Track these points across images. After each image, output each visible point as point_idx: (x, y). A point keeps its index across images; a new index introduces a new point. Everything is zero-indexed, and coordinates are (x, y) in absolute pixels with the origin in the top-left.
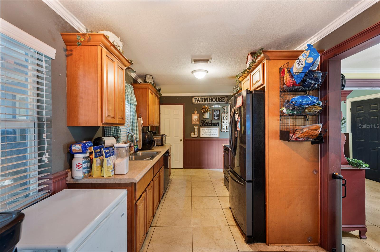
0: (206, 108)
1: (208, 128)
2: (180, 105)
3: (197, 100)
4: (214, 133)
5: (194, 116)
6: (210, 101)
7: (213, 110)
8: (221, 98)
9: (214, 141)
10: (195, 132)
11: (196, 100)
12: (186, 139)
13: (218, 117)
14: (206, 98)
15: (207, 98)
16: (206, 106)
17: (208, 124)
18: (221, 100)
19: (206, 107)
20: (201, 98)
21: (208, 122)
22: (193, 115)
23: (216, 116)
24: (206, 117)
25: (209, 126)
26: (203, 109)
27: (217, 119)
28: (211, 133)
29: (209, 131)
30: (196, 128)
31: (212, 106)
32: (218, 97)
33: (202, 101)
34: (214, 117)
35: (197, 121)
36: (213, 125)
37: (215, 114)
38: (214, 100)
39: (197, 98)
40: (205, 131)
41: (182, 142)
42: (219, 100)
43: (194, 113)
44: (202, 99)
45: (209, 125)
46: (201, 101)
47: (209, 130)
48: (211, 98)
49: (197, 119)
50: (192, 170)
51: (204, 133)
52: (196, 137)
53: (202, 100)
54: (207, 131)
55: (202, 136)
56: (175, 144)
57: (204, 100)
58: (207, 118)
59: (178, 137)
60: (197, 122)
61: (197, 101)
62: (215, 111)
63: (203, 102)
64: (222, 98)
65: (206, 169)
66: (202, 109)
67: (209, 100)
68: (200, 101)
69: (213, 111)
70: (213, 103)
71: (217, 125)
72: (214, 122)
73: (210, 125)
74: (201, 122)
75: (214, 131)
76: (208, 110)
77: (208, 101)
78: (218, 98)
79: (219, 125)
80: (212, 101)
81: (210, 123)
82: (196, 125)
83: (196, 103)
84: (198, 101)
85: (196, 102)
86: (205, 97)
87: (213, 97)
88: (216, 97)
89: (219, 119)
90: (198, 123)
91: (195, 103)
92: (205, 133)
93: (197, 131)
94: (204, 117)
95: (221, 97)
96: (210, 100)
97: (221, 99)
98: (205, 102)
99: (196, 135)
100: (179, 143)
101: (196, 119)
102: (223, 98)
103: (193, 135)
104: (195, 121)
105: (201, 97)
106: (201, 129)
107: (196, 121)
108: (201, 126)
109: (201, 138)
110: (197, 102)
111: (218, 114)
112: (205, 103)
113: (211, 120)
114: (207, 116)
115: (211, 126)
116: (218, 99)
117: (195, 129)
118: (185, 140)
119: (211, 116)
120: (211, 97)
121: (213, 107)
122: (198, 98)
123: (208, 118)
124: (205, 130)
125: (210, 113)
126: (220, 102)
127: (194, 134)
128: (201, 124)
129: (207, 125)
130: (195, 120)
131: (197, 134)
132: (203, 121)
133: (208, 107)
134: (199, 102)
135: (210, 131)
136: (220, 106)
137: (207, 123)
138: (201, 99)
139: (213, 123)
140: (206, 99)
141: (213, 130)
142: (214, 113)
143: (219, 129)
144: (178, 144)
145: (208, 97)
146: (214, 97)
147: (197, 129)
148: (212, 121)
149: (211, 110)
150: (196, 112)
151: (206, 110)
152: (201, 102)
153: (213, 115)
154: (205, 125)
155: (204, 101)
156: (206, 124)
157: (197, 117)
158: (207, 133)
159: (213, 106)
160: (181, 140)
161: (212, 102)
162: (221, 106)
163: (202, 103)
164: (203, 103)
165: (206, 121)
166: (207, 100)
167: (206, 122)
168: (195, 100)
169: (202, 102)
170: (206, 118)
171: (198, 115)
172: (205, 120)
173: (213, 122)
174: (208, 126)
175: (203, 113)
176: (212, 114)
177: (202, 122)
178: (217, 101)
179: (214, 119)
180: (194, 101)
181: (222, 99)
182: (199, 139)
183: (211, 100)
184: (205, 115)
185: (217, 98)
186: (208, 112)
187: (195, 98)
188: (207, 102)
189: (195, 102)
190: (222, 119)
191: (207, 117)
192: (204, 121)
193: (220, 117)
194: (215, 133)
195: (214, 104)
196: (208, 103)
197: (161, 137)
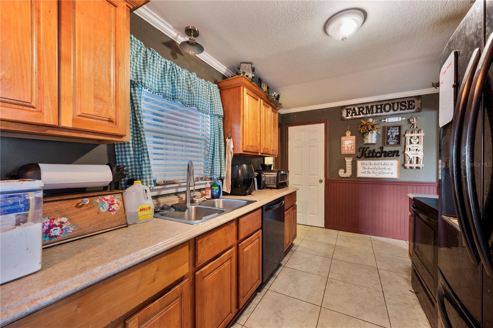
0: (368, 124)
1: (373, 162)
2: (320, 123)
3: (351, 112)
4: (387, 171)
5: (345, 141)
6: (379, 111)
7: (384, 128)
8: (405, 102)
9: (388, 186)
10: (347, 168)
11: (349, 112)
12: (329, 180)
13: (396, 141)
14: (370, 106)
15: (372, 107)
16: (371, 120)
17: (375, 154)
18: (405, 106)
19: (370, 123)
20: (359, 108)
21: (374, 150)
22: (343, 139)
23: (392, 137)
24: (370, 141)
25: (376, 156)
26: (362, 126)
27: (393, 143)
28: (381, 170)
29: (376, 166)
30: (349, 161)
31: (383, 121)
32: (398, 101)
33: (361, 113)
34: (387, 141)
35: (352, 148)
36: (385, 156)
37: (389, 134)
38: (387, 108)
39: (351, 109)
40: (367, 167)
41: (323, 183)
42: (400, 106)
43: (346, 136)
44: (361, 109)
45: (376, 154)
46: (359, 113)
47: (375, 164)
48: (381, 105)
49: (352, 146)
51: (364, 171)
52: (349, 176)
53: (362, 111)
54: (371, 167)
55: (359, 175)
56: (311, 187)
57: (364, 112)
58: (371, 143)
59: (317, 176)
60: (351, 150)
61: (352, 114)
62: (389, 128)
63: (363, 114)
64: (407, 102)
65: (369, 236)
66: (360, 126)
67: (377, 109)
68: (357, 113)
69: (386, 129)
70: (384, 113)
71: (393, 156)
72: (386, 149)
73: (378, 155)
74: (359, 151)
75: (387, 167)
76: (373, 127)
77: (375, 111)
78: (398, 103)
79: (397, 156)
80: (383, 110)
81: (378, 152)
82: (349, 156)
83: (349, 117)
84: (353, 113)
85: (350, 116)
86: (367, 105)
87: (384, 103)
88: (393, 102)
89: (399, 143)
90: (353, 152)
91: (348, 118)
92: (367, 170)
93: (350, 166)
94: (366, 142)
95: (404, 100)
96: (379, 109)
97: (403, 104)
98: (367, 114)
99: (349, 173)
100: (318, 186)
101: (350, 146)
102: (409, 102)
103: (342, 173)
104: (346, 149)
105: (359, 106)
106: (359, 163)
107: (350, 149)
108: (359, 158)
109: (358, 180)
110: (352, 115)
111: (398, 134)
112: (368, 115)
113: (381, 146)
114: (372, 138)
115: (380, 156)
116: (398, 105)
117: (347, 163)
118: (329, 182)
119: (381, 139)
120: (382, 103)
121: (385, 122)
122: (354, 109)
123: (374, 142)
124: (367, 164)
125: (377, 133)
126: (401, 109)
127: (345, 172)
128: (359, 154)
129: (371, 155)
130: (346, 147)
131: (351, 171)
132: (363, 148)
133: (375, 122)
134: (356, 115)
135: (377, 166)
136: (401, 118)
137: (372, 151)
138: (359, 109)
139: (385, 152)
140: (370, 108)
141: (386, 166)
142: (387, 133)
143: (399, 163)
144: (316, 187)
145: (375, 104)
146: (387, 102)
147: (350, 163)
148: (382, 148)
149: (382, 129)
150: (348, 133)
151: (370, 127)
152: (359, 114)
153: (385, 138)
154: (367, 155)
155: (365, 113)
156: (369, 154)
157: (350, 142)
158: (371, 171)
159: (386, 120)
160: (321, 181)
161: (383, 112)
162: (404, 119)
163: (362, 116)
164: (364, 116)
165: (369, 148)
166: (372, 111)
167: (370, 151)
168: (348, 113)
169: (360, 115)
170: (370, 142)
171: (354, 137)
172: (366, 146)
173: (384, 150)
174: (372, 157)
175: (363, 134)
176: (381, 135)
177: (361, 150)
178: (395, 108)
179: (388, 143)
180: (344, 113)
181: (407, 105)
182: (355, 180)
183: (381, 109)
184: (367, 137)
185: (393, 104)
186: (375, 132)
187: (346, 109)
188: (372, 113)
189: (347, 116)
190: (405, 144)
191: (372, 140)
192: (365, 147)
193: (403, 139)
194: (390, 171)
195: (387, 115)
196: (375, 114)
197: (276, 174)
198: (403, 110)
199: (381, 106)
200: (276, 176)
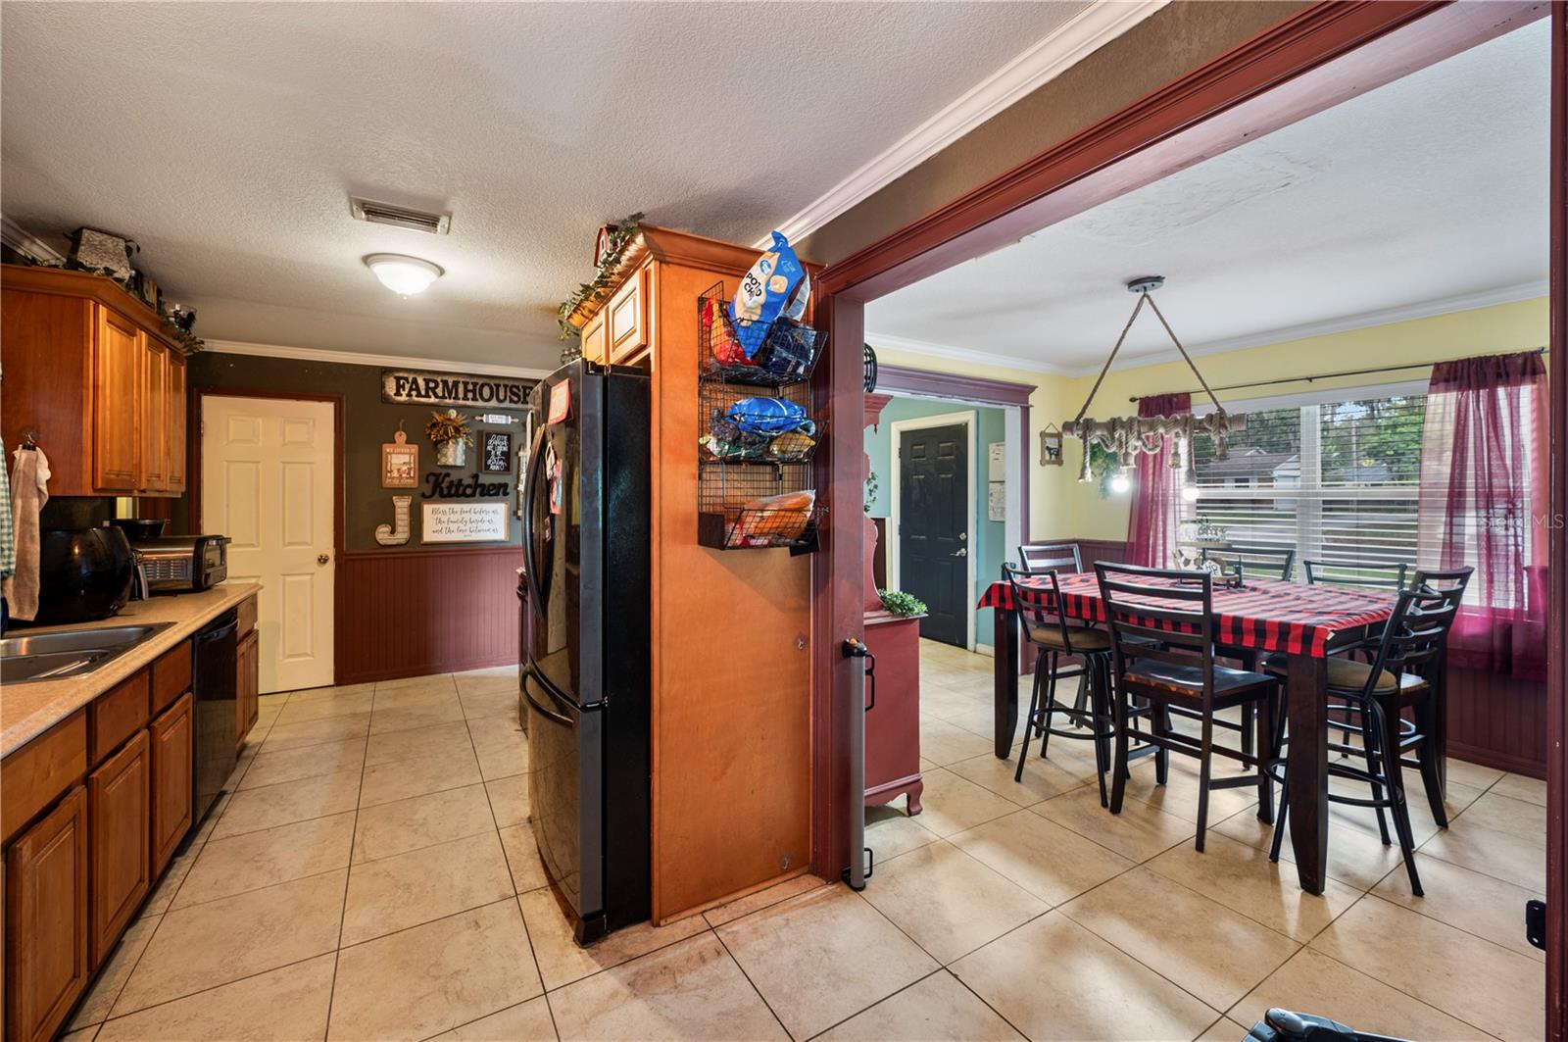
0: (448, 423)
1: (457, 507)
2: (320, 401)
3: (407, 386)
4: (486, 526)
5: (393, 456)
6: (470, 395)
7: (480, 433)
8: (518, 388)
9: (488, 558)
10: (399, 523)
11: (403, 387)
12: (351, 555)
13: (502, 463)
14: (450, 380)
15: (455, 384)
16: (453, 413)
17: (461, 489)
18: (518, 396)
19: (450, 420)
20: (427, 382)
21: (461, 480)
22: (388, 450)
23: (496, 456)
24: (451, 460)
25: (464, 495)
26: (434, 425)
27: (497, 468)
28: (474, 525)
29: (464, 515)
30: (402, 505)
31: (478, 418)
32: (506, 382)
33: (431, 393)
34: (486, 462)
35: (409, 473)
36: (482, 494)
37: (489, 448)
38: (486, 392)
39: (406, 379)
40: (444, 518)
41: (330, 566)
42: (509, 394)
43: (394, 442)
44: (432, 385)
45: (464, 490)
46: (427, 392)
47: (462, 512)
48: (475, 384)
49: (410, 469)
50: (381, 685)
51: (439, 527)
52: (403, 541)
53: (433, 390)
54: (454, 517)
55: (428, 536)
56: (288, 579)
57: (439, 391)
58: (453, 464)
59: (308, 547)
60: (407, 478)
61: (410, 391)
62: (489, 436)
63: (436, 396)
64: (522, 390)
65: (450, 674)
66: (429, 425)
67: (466, 391)
68: (423, 393)
69: (484, 435)
70: (480, 403)
71: (497, 494)
72: (485, 479)
73: (469, 491)
74: (427, 481)
75: (486, 517)
76: (457, 430)
77: (461, 395)
78: (506, 386)
79: (505, 494)
80: (478, 396)
81: (469, 486)
82: (402, 491)
83: (403, 398)
84: (411, 389)
85: (404, 395)
86: (445, 378)
87: (481, 381)
88: (497, 382)
89: (507, 469)
90: (412, 483)
91: (398, 398)
92: (445, 525)
93: (406, 517)
94: (443, 461)
95: (516, 384)
96: (469, 391)
97: (514, 390)
98: (444, 397)
99: (402, 535)
100: (312, 574)
101: (405, 468)
102: (525, 388)
103: (386, 536)
104: (395, 474)
105: (427, 377)
106: (428, 509)
107: (404, 475)
108: (428, 498)
109: (425, 548)
110: (409, 395)
111: (505, 449)
112: (447, 401)
113: (475, 473)
114: (455, 454)
115: (473, 495)
116: (506, 392)
117: (398, 510)
118: (346, 560)
119: (474, 456)
120: (475, 380)
121: (482, 421)
122: (415, 381)
123: (460, 462)
124: (444, 512)
125: (466, 444)
126: (511, 401)
127: (393, 532)
128: (427, 489)
129: (453, 491)
130: (395, 471)
131: (407, 529)
132: (437, 476)
133: (461, 420)
134: (419, 395)
135: (467, 517)
136: (513, 418)
137: (456, 483)
138: (427, 384)
139: (483, 485)
140: (450, 384)
141: (483, 515)
142: (487, 445)
143: (509, 509)
144: (307, 578)
145: (461, 380)
146: (487, 381)
147: (406, 510)
148: (476, 477)
149: (475, 434)
150: (401, 437)
151: (451, 431)
152: (427, 396)
153: (480, 453)
154: (445, 491)
155: (440, 394)
156: (449, 488)
157: (406, 458)
158: (453, 527)
159: (484, 418)
160: (323, 560)
161: (477, 400)
162: (517, 420)
163: (433, 400)
164: (437, 400)
165: (448, 475)
166: (457, 392)
167: (452, 482)
168: (399, 387)
169: (430, 397)
170: (451, 462)
171: (415, 449)
172: (444, 471)
173: (480, 482)
174: (457, 495)
175: (436, 443)
176: (475, 450)
177: (432, 479)
178: (502, 397)
179: (487, 467)
180: (391, 387)
181: (521, 394)
182: (417, 549)
183: (474, 391)
184: (444, 451)
185: (498, 386)
186: (461, 441)
187: (395, 377)
188: (456, 398)
189: (398, 394)
190: (519, 471)
191: (455, 460)
192: (440, 474)
193: (514, 461)
194: (492, 527)
195: (485, 408)
196: (461, 402)
197: (192, 549)
198: (515, 402)
199: (477, 385)
200: (191, 554)
